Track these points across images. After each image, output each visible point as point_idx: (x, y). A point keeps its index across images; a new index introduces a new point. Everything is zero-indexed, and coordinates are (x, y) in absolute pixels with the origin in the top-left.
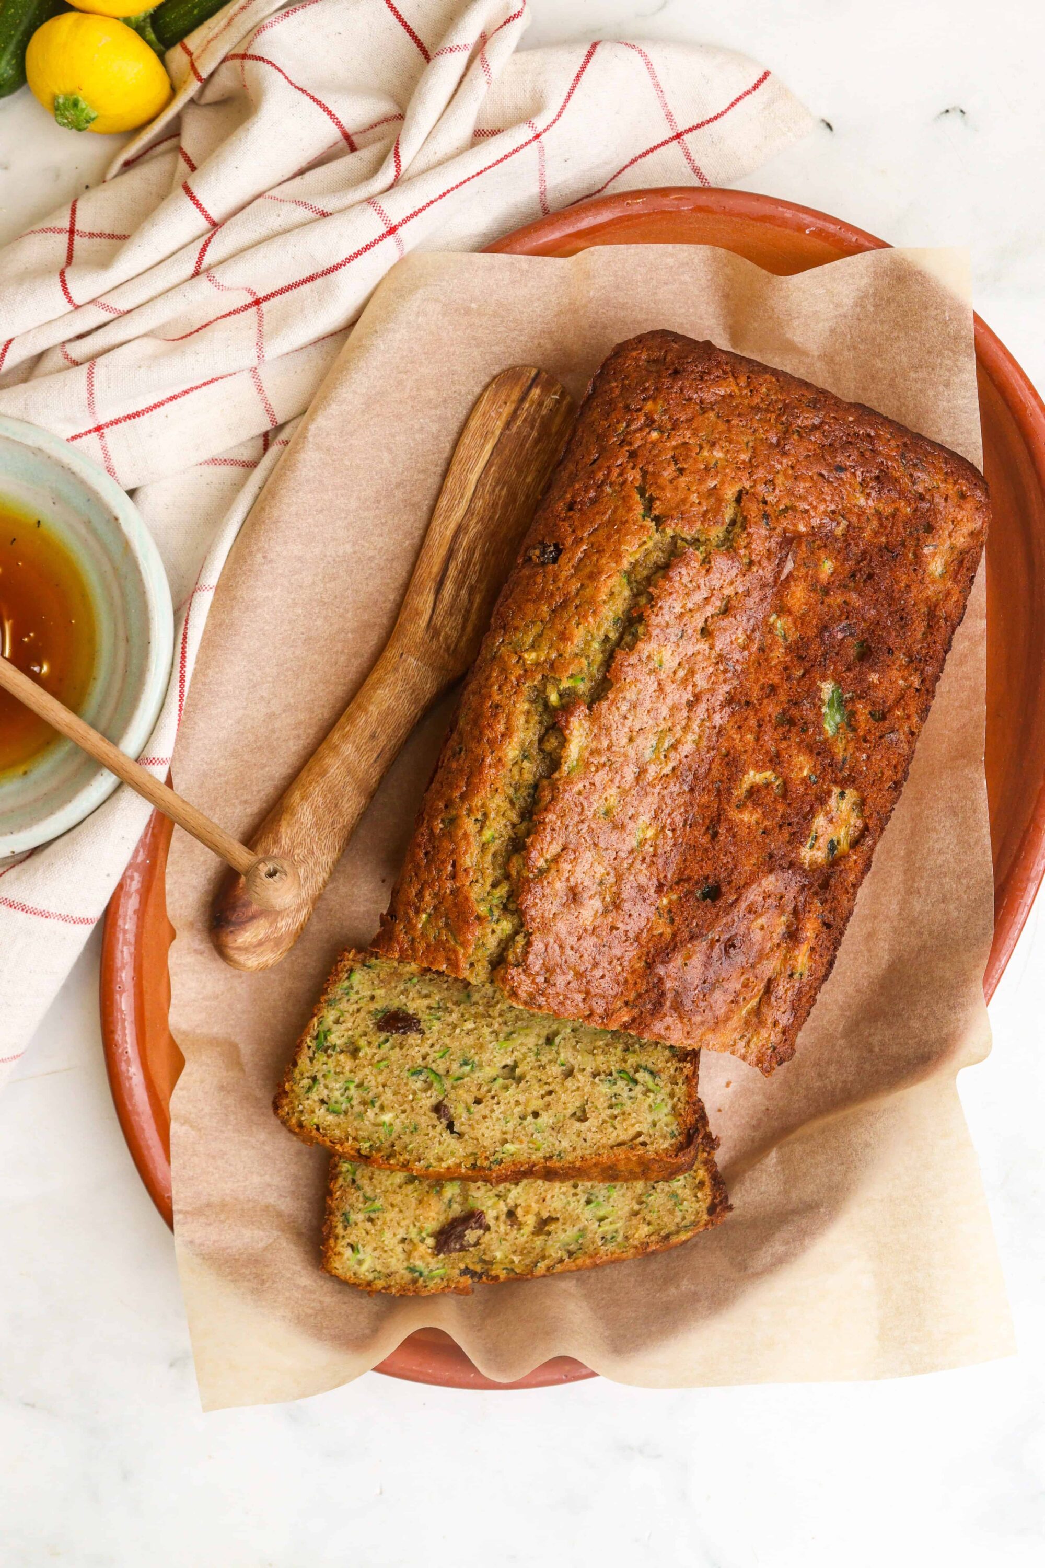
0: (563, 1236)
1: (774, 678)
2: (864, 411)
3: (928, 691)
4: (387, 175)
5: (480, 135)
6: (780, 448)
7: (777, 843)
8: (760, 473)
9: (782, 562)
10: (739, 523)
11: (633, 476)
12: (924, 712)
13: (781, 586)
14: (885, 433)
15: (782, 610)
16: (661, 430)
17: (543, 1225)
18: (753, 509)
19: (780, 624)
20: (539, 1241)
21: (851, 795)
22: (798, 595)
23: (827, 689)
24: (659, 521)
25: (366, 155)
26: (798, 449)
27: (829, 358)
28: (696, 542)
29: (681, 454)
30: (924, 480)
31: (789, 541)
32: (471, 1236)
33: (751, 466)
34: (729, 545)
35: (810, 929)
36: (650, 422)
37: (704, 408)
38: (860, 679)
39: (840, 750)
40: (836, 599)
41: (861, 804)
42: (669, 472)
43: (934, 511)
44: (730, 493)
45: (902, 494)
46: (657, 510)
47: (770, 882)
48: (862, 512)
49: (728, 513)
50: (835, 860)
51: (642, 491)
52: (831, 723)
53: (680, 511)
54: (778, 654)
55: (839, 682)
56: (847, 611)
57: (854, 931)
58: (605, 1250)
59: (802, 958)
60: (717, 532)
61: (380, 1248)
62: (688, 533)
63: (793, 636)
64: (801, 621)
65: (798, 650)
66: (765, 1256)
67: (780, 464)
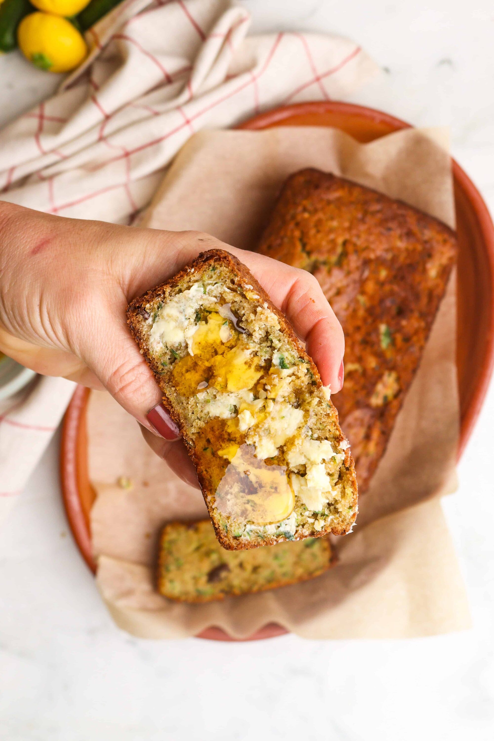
0: (264, 574)
1: (359, 323)
2: (401, 204)
3: (428, 328)
4: (185, 96)
5: (229, 77)
6: (363, 220)
7: (360, 396)
8: (354, 232)
9: (363, 272)
10: (344, 255)
11: (297, 234)
12: (427, 338)
13: (362, 282)
14: (410, 213)
15: (363, 292)
16: (310, 212)
17: (255, 569)
18: (350, 248)
19: (362, 299)
20: (254, 577)
21: (394, 375)
22: (370, 287)
23: (383, 328)
24: (309, 254)
25: (176, 86)
26: (370, 221)
27: (385, 179)
28: (325, 263)
29: (319, 224)
30: (428, 234)
31: (367, 262)
32: (223, 574)
33: (350, 229)
34: (339, 264)
35: (375, 435)
36: (305, 210)
37: (329, 202)
38: (398, 324)
39: (389, 355)
40: (387, 288)
41: (398, 379)
42: (312, 232)
43: (432, 248)
44: (340, 241)
45: (418, 240)
46: (308, 248)
47: (358, 413)
48: (399, 249)
49: (339, 250)
50: (387, 403)
51: (301, 240)
52: (385, 343)
53: (318, 249)
54: (361, 313)
55: (388, 324)
56: (392, 293)
57: (395, 435)
58: (284, 580)
59: (372, 447)
60: (334, 259)
61: (183, 582)
62: (322, 258)
63: (368, 304)
64: (371, 298)
65: (370, 311)
66: (357, 580)
67: (363, 228)
